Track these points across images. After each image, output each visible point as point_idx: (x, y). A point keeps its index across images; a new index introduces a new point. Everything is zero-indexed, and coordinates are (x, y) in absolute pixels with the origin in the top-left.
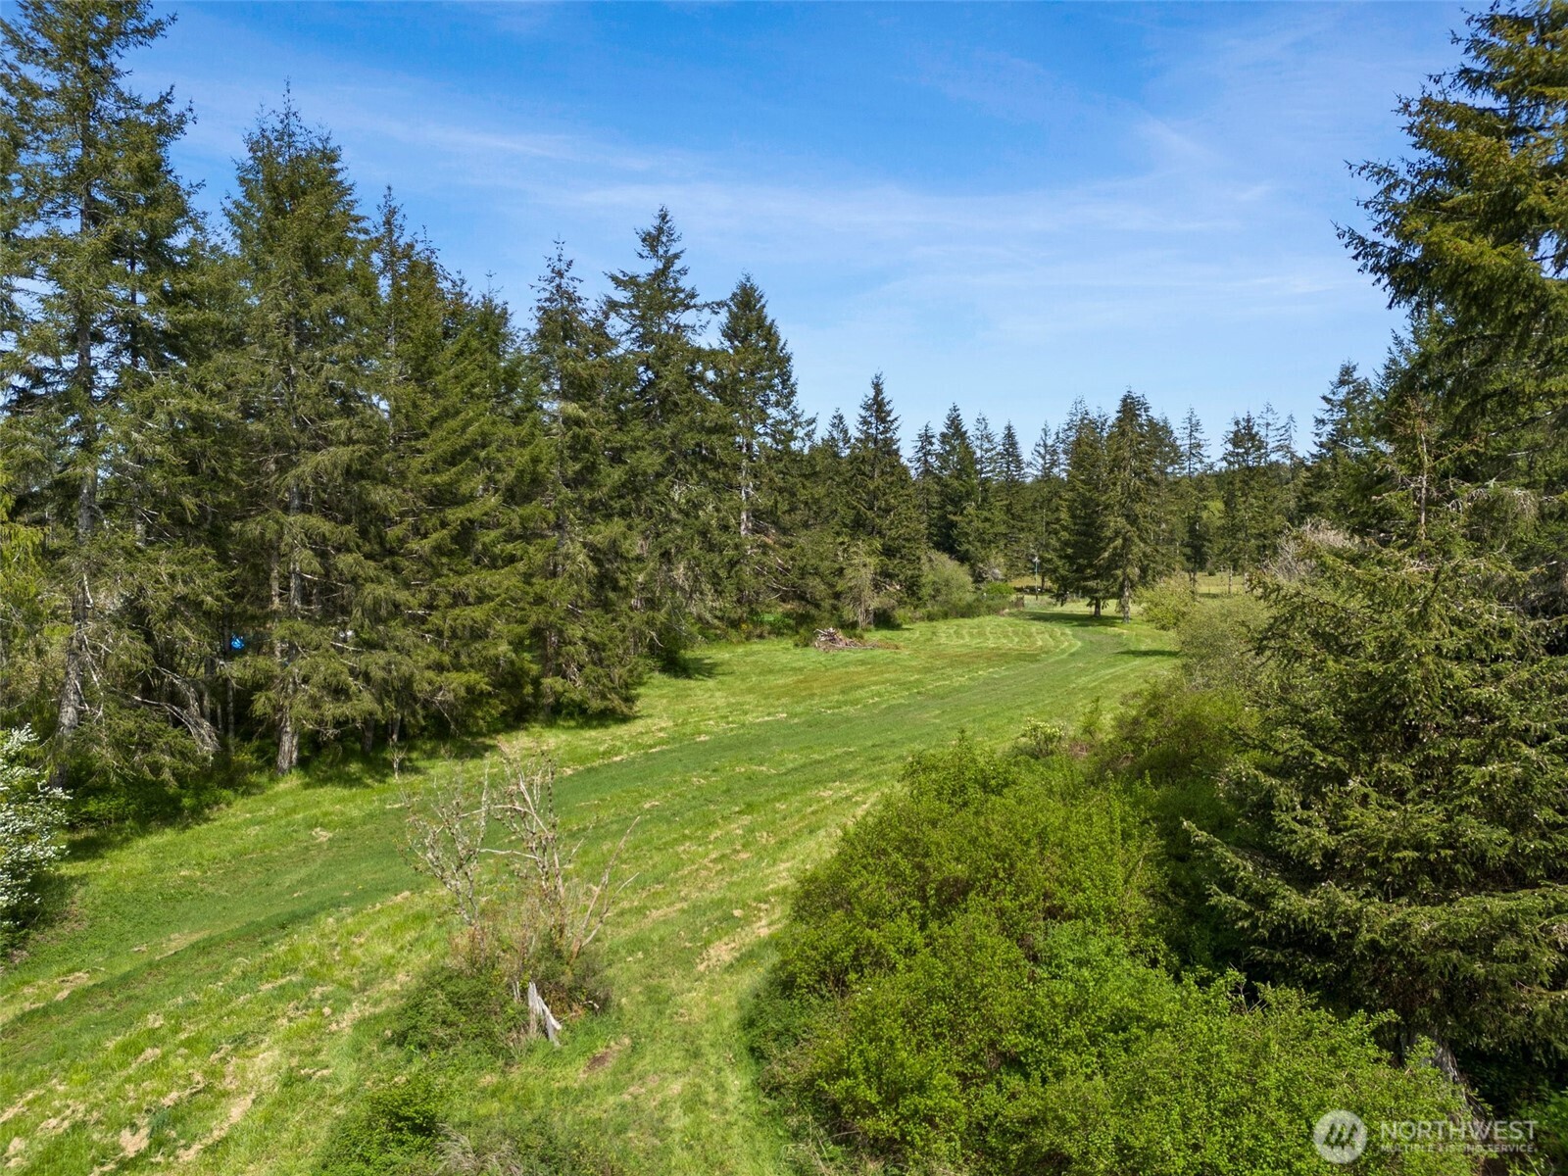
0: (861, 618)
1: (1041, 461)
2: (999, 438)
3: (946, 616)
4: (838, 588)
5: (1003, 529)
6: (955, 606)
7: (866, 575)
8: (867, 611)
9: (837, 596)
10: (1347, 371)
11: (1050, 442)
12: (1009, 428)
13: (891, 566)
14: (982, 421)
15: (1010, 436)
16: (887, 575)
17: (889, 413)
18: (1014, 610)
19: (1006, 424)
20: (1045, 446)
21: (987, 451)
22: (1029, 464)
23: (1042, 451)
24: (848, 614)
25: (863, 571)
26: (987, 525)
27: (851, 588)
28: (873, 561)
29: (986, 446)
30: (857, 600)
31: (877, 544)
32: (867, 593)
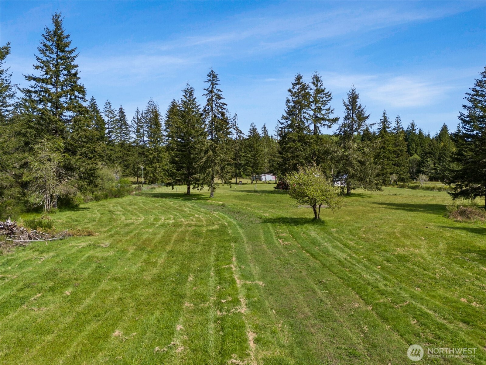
0: (46, 203)
1: (136, 125)
2: (117, 112)
3: (106, 197)
4: (24, 179)
5: (120, 154)
6: (111, 191)
7: (51, 168)
8: (51, 196)
9: (25, 185)
10: (299, 78)
11: (139, 117)
12: (121, 108)
13: (73, 161)
14: (108, 104)
15: (122, 112)
16: (69, 168)
17: (67, 45)
18: (137, 192)
19: (119, 106)
20: (138, 118)
21: (111, 118)
22: (131, 126)
23: (136, 121)
24: (34, 199)
25: (48, 164)
26: (112, 152)
27: (36, 178)
28: (57, 157)
29: (110, 116)
30: (43, 188)
31: (61, 143)
32: (51, 181)
